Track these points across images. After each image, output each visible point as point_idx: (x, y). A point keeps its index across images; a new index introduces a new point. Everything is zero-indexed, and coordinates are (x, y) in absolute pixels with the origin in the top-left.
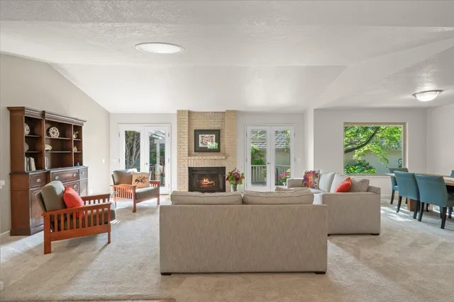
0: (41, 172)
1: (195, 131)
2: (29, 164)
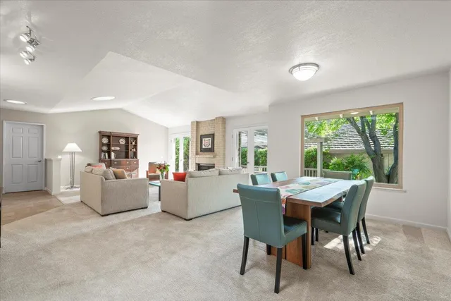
0: (109, 159)
1: (201, 136)
2: (105, 155)
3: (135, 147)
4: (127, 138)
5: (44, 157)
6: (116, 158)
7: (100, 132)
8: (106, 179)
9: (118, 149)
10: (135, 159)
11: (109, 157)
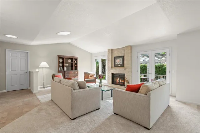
0: (63, 71)
1: (114, 57)
2: (61, 69)
3: (76, 64)
4: (72, 59)
5: (29, 70)
6: (67, 70)
7: (58, 56)
8: (74, 90)
9: (68, 65)
10: (76, 71)
11: (63, 69)
